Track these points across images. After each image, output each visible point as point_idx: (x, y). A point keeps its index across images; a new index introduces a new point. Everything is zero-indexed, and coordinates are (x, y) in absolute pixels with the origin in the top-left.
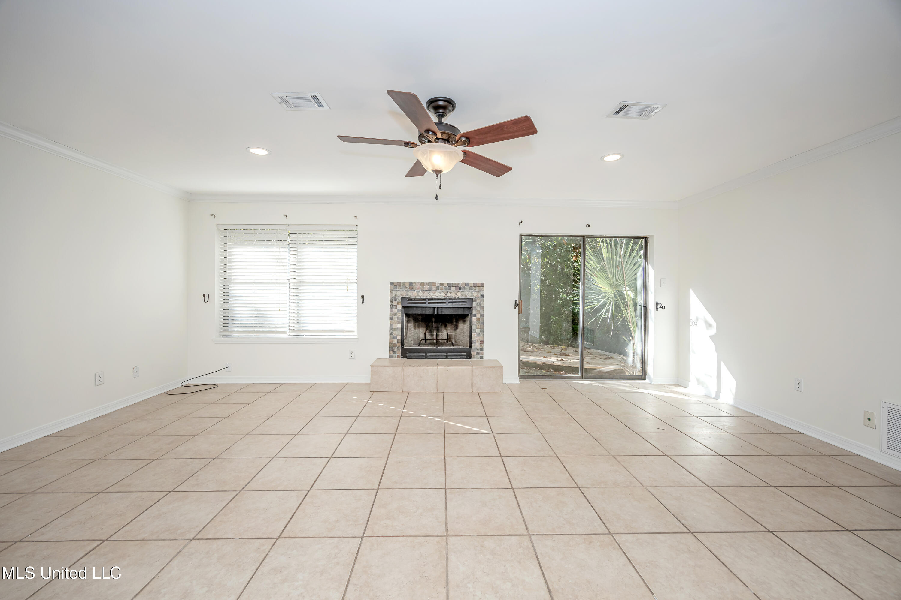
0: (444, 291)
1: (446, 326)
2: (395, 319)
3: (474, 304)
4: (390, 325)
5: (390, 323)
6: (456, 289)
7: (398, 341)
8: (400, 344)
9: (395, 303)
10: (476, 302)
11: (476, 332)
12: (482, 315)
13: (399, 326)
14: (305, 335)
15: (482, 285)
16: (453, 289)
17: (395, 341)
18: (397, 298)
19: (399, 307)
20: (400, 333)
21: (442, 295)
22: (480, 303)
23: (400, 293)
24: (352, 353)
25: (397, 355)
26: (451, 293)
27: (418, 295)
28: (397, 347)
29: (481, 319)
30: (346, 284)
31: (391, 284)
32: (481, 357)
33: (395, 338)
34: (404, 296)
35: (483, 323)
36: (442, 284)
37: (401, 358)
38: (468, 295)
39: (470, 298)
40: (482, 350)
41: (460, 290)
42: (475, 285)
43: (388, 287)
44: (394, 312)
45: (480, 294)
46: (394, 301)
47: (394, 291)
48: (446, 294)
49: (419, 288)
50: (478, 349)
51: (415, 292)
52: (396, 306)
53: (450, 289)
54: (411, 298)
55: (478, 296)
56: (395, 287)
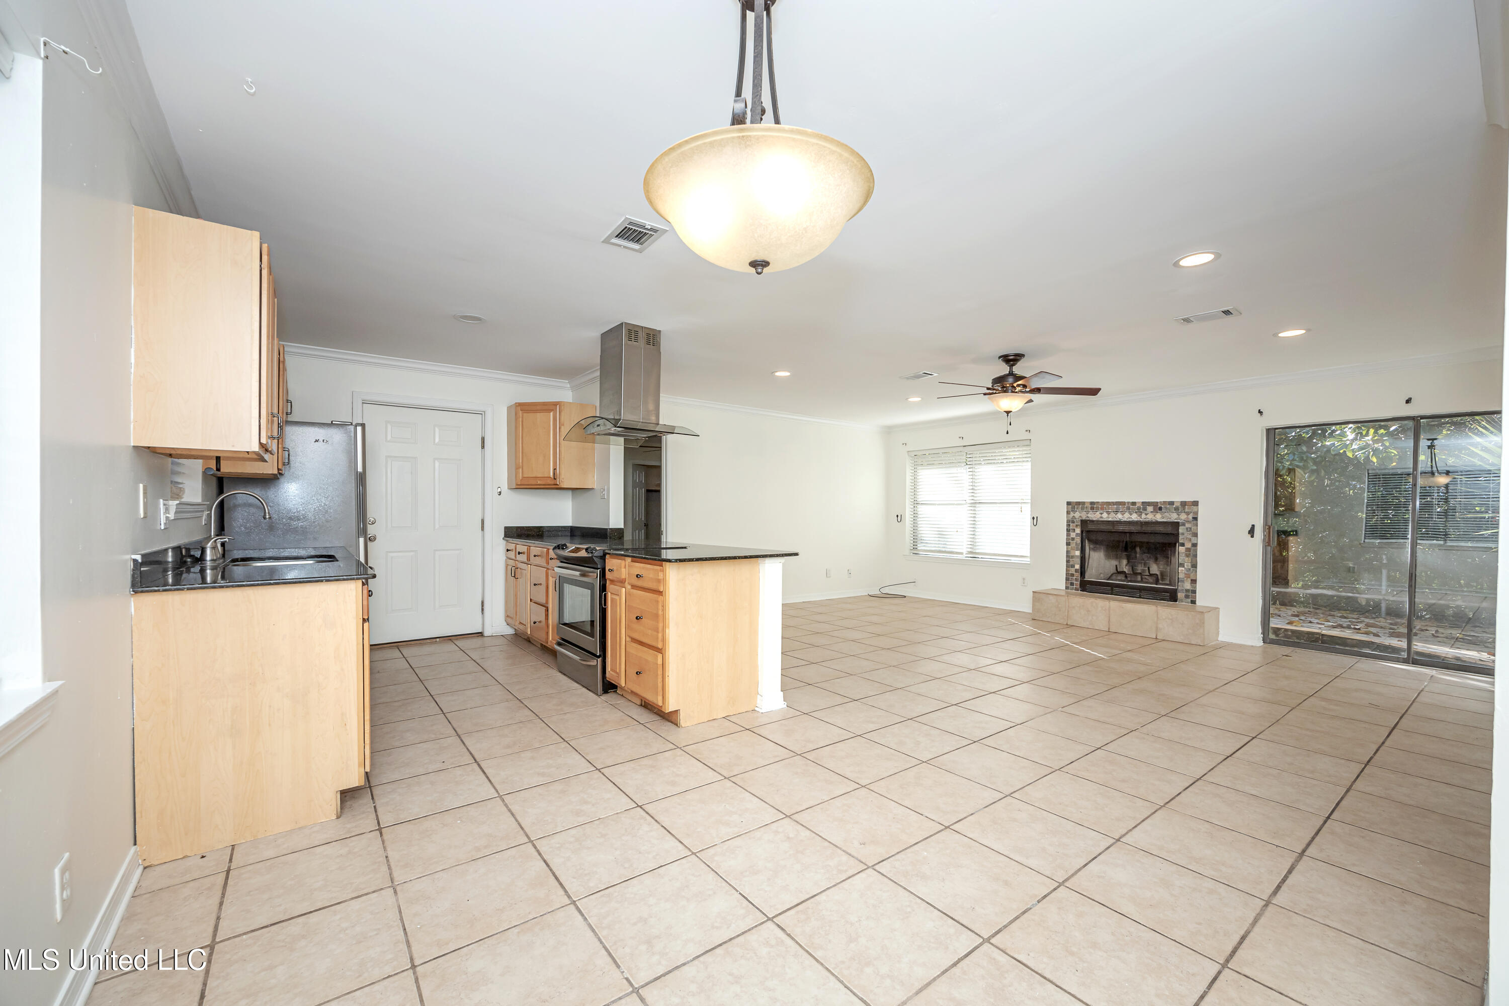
0: (1136, 512)
1: (1156, 559)
2: (1073, 544)
3: (1181, 530)
4: (1068, 552)
5: (1067, 549)
6: (1154, 510)
7: (1076, 571)
8: (1078, 575)
9: (1072, 526)
10: (1185, 526)
11: (1184, 567)
12: (1195, 545)
13: (1078, 553)
14: (982, 559)
15: (1196, 503)
16: (1150, 509)
17: (1072, 571)
18: (1075, 520)
19: (1078, 531)
20: (1079, 560)
21: (1134, 517)
22: (1191, 528)
23: (1078, 515)
24: (1024, 579)
25: (1075, 587)
26: (1146, 514)
27: (1101, 517)
28: (1075, 578)
29: (1192, 550)
30: (1020, 505)
31: (1069, 503)
32: (1191, 601)
33: (1073, 566)
34: (1085, 518)
35: (1195, 556)
36: (1134, 504)
37: (1079, 591)
38: (1173, 517)
39: (1175, 521)
40: (1194, 592)
41: (1160, 510)
42: (1184, 504)
43: (1064, 508)
44: (1072, 536)
45: (1190, 517)
46: (1071, 524)
47: (1071, 512)
48: (1140, 516)
49: (1102, 509)
50: (1187, 591)
51: (1098, 513)
52: (1074, 529)
53: (1145, 509)
54: (1093, 521)
55: (1188, 518)
56: (1073, 508)
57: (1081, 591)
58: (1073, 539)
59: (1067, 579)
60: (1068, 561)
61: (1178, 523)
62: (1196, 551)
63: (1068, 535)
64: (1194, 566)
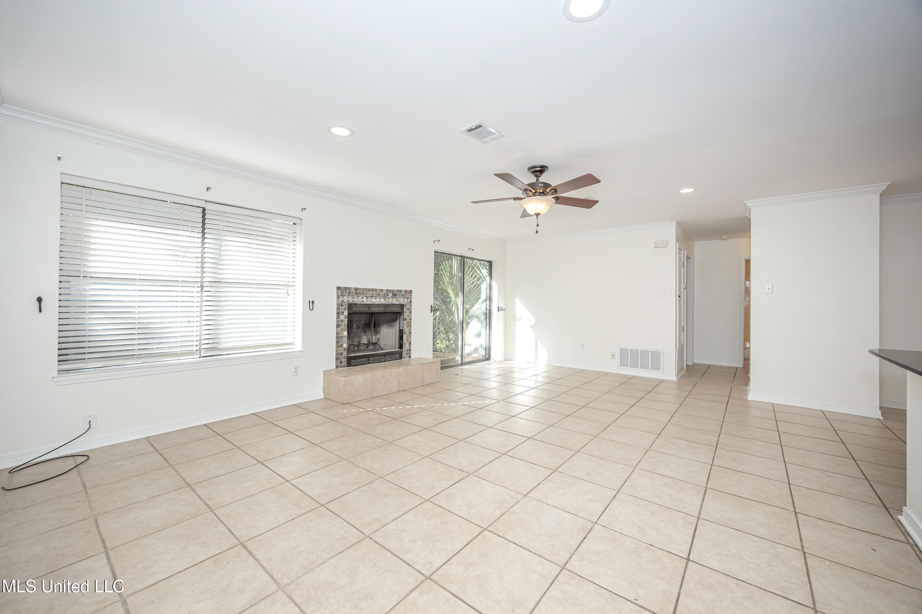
0: (383, 297)
2: (342, 326)
3: (405, 309)
4: (337, 333)
5: (337, 331)
7: (344, 349)
8: (346, 352)
9: (342, 309)
10: (406, 306)
11: (406, 335)
12: (411, 319)
13: (345, 333)
15: (411, 292)
16: (390, 295)
17: (342, 350)
18: (344, 304)
19: (346, 313)
20: (346, 340)
21: (382, 301)
22: (409, 308)
23: (346, 299)
24: (296, 368)
25: (343, 364)
27: (363, 301)
28: (343, 356)
31: (338, 288)
32: (409, 356)
33: (342, 346)
34: (351, 302)
35: (411, 326)
36: (382, 290)
37: (346, 368)
38: (402, 301)
39: (403, 303)
40: (410, 350)
41: (395, 296)
42: (406, 291)
43: (335, 292)
44: (341, 319)
45: (409, 301)
46: (341, 307)
47: (341, 297)
48: (385, 300)
49: (363, 294)
50: (407, 350)
51: (360, 297)
52: (343, 312)
53: (388, 295)
54: (356, 304)
55: (408, 302)
56: (342, 292)
57: (348, 366)
58: (342, 321)
59: (337, 359)
60: (337, 342)
61: (403, 305)
63: (338, 317)
64: (410, 333)
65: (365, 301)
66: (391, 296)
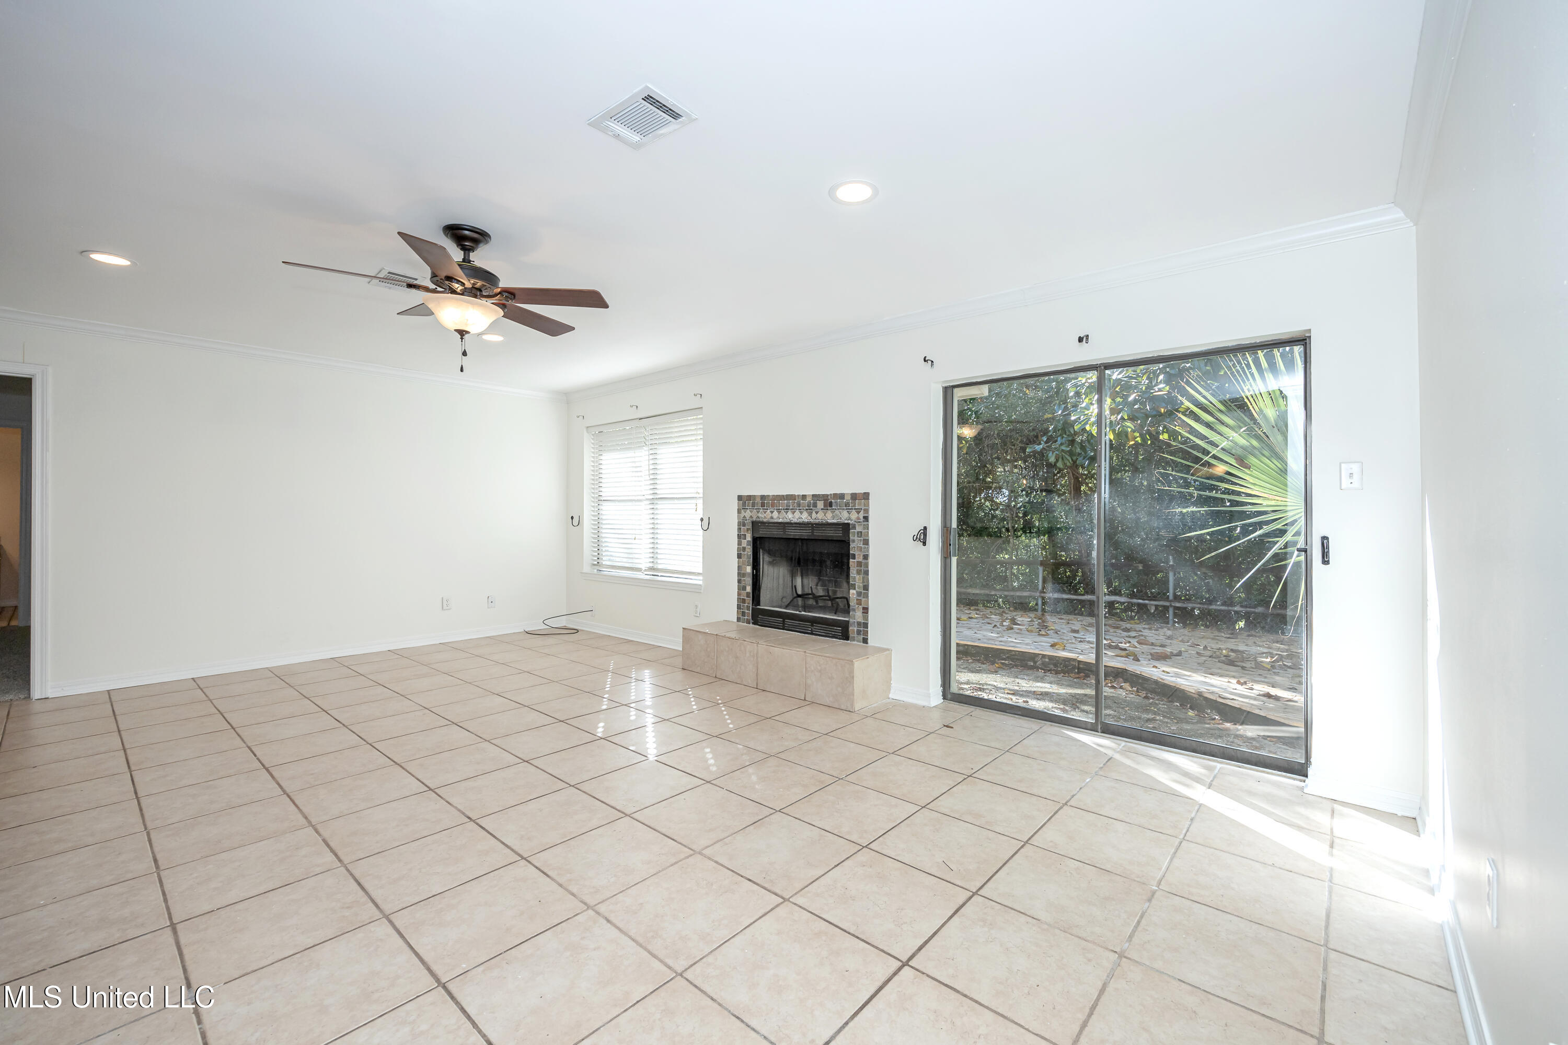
0: (806, 509)
2: (744, 557)
3: (852, 534)
4: (740, 567)
5: (739, 563)
6: (825, 506)
7: (748, 595)
8: (750, 600)
9: (743, 530)
10: (855, 529)
11: (855, 589)
12: (866, 557)
13: (749, 569)
14: (661, 576)
15: (866, 496)
16: (820, 504)
17: (744, 595)
18: (746, 523)
19: (749, 537)
20: (750, 581)
21: (805, 517)
22: (862, 532)
23: (749, 514)
24: (696, 607)
25: (747, 617)
26: (817, 513)
27: (772, 518)
28: (747, 605)
29: (863, 565)
30: (693, 501)
31: (740, 498)
32: (863, 638)
33: (745, 588)
34: (755, 519)
35: (867, 573)
36: (804, 497)
37: (751, 625)
38: (844, 516)
39: (846, 522)
40: (866, 625)
41: (830, 506)
42: (854, 496)
43: (735, 505)
44: (743, 546)
45: (861, 515)
46: (742, 527)
47: (742, 511)
48: (810, 514)
49: (773, 505)
50: (859, 624)
51: (769, 511)
52: (745, 535)
53: (815, 505)
54: (763, 523)
55: (858, 518)
56: (744, 504)
57: (753, 623)
58: (744, 549)
59: (739, 607)
60: (739, 581)
61: (848, 524)
62: (867, 565)
63: (739, 543)
64: (866, 588)
65: (776, 517)
66: (822, 507)
